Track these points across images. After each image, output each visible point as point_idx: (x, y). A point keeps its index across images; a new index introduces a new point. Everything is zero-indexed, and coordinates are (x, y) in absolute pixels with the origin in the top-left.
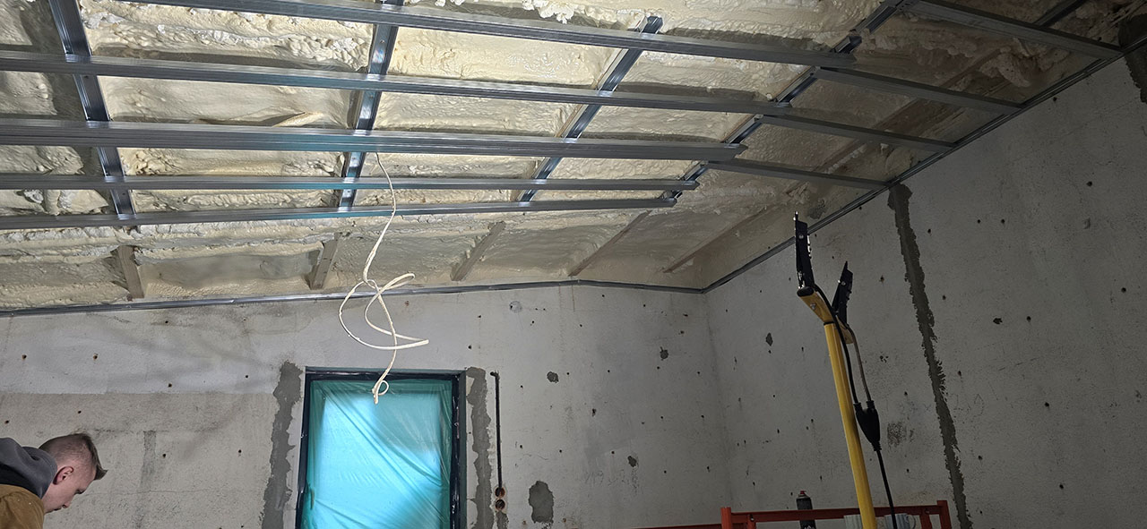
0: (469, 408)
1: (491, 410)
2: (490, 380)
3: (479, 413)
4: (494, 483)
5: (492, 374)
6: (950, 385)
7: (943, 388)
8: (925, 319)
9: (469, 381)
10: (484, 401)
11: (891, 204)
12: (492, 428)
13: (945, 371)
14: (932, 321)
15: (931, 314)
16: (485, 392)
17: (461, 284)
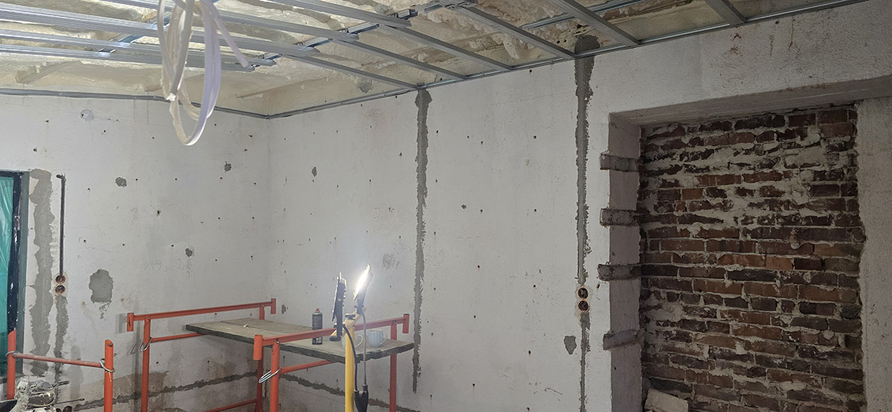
0: (31, 207)
1: (55, 209)
2: (56, 183)
3: (42, 211)
4: (55, 272)
5: (58, 176)
6: (428, 239)
7: (423, 240)
8: (422, 191)
9: (33, 183)
10: (48, 201)
11: (417, 102)
12: (55, 226)
13: (426, 229)
14: (426, 194)
15: (426, 189)
16: (50, 192)
17: (28, 87)
